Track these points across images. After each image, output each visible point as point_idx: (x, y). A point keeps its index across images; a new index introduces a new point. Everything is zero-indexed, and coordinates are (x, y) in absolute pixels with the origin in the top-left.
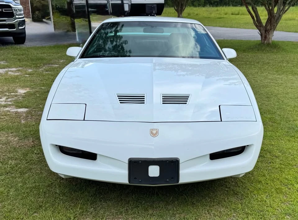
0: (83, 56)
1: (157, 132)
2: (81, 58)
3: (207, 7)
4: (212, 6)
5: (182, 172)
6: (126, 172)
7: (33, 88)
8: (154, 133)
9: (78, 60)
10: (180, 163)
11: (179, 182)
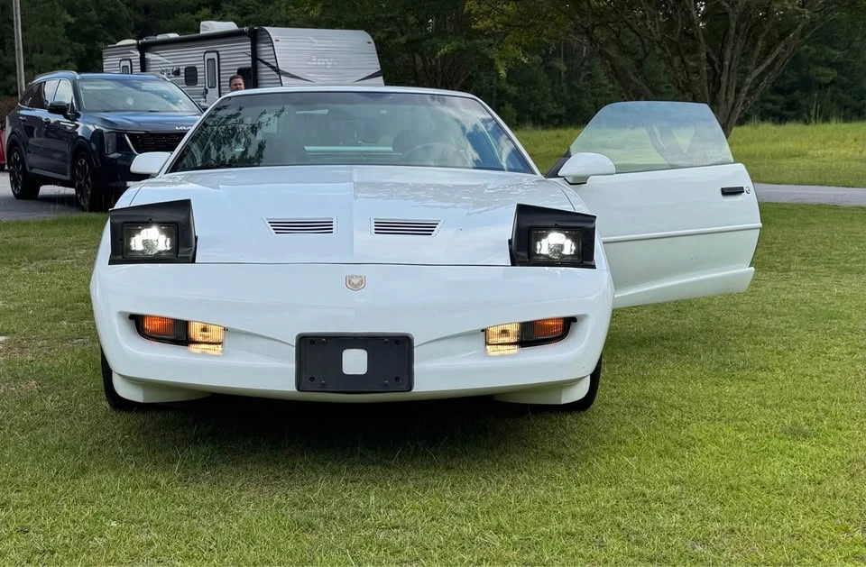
0: (175, 168)
1: (362, 281)
2: (170, 172)
3: (526, 130)
4: (543, 129)
5: (418, 367)
6: (291, 366)
7: (12, 300)
8: (355, 285)
9: (163, 177)
10: (415, 345)
11: (413, 391)
